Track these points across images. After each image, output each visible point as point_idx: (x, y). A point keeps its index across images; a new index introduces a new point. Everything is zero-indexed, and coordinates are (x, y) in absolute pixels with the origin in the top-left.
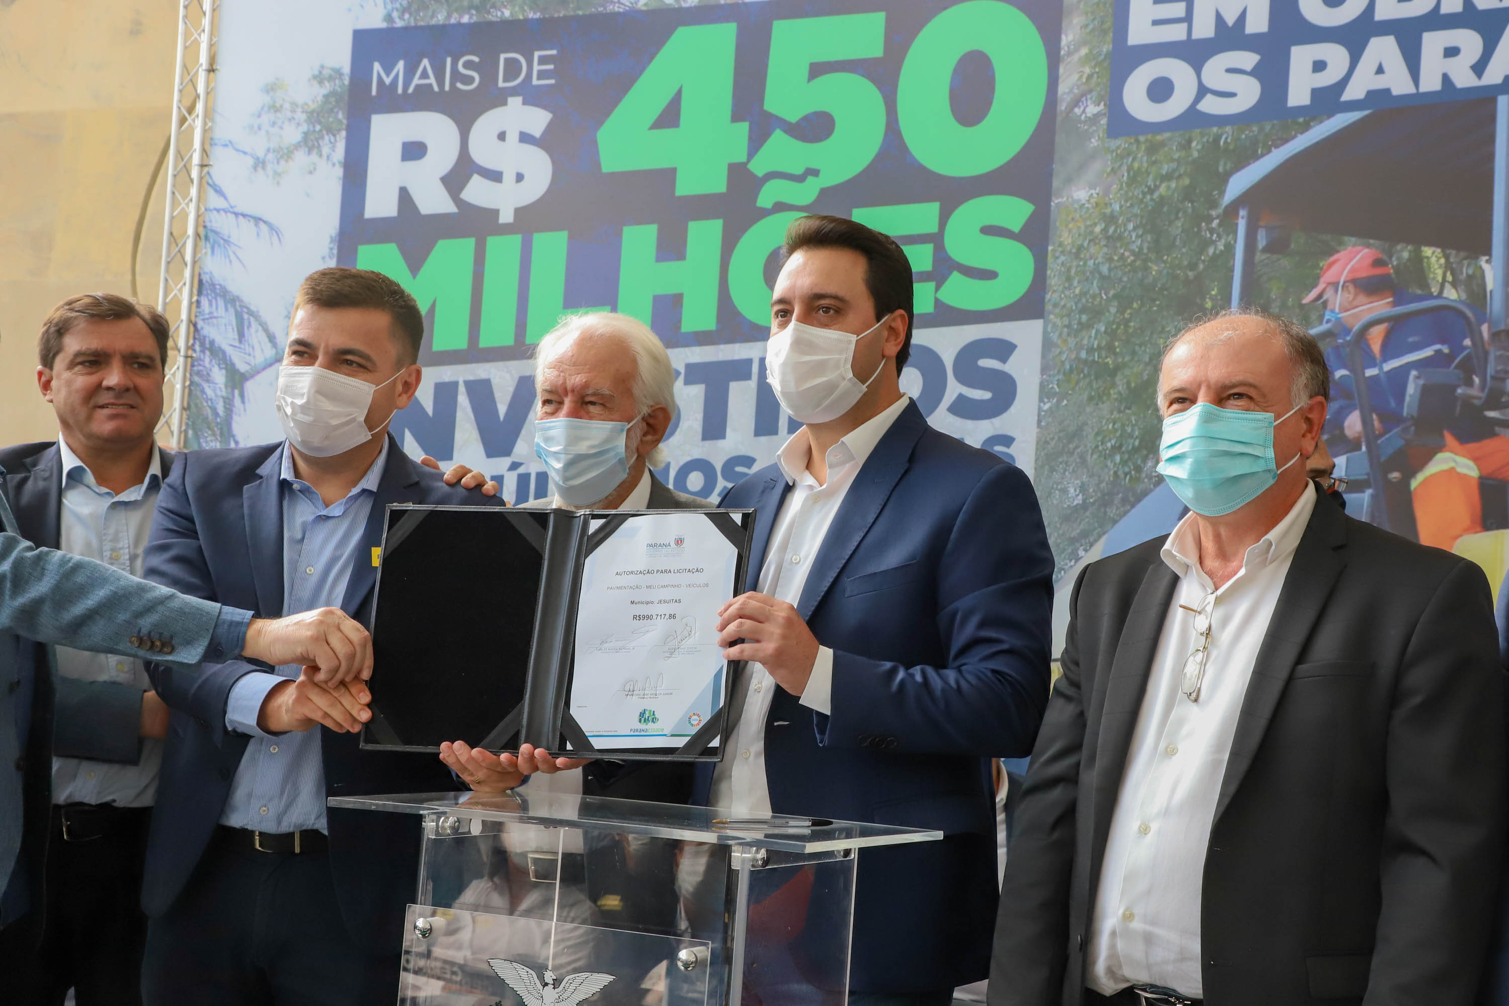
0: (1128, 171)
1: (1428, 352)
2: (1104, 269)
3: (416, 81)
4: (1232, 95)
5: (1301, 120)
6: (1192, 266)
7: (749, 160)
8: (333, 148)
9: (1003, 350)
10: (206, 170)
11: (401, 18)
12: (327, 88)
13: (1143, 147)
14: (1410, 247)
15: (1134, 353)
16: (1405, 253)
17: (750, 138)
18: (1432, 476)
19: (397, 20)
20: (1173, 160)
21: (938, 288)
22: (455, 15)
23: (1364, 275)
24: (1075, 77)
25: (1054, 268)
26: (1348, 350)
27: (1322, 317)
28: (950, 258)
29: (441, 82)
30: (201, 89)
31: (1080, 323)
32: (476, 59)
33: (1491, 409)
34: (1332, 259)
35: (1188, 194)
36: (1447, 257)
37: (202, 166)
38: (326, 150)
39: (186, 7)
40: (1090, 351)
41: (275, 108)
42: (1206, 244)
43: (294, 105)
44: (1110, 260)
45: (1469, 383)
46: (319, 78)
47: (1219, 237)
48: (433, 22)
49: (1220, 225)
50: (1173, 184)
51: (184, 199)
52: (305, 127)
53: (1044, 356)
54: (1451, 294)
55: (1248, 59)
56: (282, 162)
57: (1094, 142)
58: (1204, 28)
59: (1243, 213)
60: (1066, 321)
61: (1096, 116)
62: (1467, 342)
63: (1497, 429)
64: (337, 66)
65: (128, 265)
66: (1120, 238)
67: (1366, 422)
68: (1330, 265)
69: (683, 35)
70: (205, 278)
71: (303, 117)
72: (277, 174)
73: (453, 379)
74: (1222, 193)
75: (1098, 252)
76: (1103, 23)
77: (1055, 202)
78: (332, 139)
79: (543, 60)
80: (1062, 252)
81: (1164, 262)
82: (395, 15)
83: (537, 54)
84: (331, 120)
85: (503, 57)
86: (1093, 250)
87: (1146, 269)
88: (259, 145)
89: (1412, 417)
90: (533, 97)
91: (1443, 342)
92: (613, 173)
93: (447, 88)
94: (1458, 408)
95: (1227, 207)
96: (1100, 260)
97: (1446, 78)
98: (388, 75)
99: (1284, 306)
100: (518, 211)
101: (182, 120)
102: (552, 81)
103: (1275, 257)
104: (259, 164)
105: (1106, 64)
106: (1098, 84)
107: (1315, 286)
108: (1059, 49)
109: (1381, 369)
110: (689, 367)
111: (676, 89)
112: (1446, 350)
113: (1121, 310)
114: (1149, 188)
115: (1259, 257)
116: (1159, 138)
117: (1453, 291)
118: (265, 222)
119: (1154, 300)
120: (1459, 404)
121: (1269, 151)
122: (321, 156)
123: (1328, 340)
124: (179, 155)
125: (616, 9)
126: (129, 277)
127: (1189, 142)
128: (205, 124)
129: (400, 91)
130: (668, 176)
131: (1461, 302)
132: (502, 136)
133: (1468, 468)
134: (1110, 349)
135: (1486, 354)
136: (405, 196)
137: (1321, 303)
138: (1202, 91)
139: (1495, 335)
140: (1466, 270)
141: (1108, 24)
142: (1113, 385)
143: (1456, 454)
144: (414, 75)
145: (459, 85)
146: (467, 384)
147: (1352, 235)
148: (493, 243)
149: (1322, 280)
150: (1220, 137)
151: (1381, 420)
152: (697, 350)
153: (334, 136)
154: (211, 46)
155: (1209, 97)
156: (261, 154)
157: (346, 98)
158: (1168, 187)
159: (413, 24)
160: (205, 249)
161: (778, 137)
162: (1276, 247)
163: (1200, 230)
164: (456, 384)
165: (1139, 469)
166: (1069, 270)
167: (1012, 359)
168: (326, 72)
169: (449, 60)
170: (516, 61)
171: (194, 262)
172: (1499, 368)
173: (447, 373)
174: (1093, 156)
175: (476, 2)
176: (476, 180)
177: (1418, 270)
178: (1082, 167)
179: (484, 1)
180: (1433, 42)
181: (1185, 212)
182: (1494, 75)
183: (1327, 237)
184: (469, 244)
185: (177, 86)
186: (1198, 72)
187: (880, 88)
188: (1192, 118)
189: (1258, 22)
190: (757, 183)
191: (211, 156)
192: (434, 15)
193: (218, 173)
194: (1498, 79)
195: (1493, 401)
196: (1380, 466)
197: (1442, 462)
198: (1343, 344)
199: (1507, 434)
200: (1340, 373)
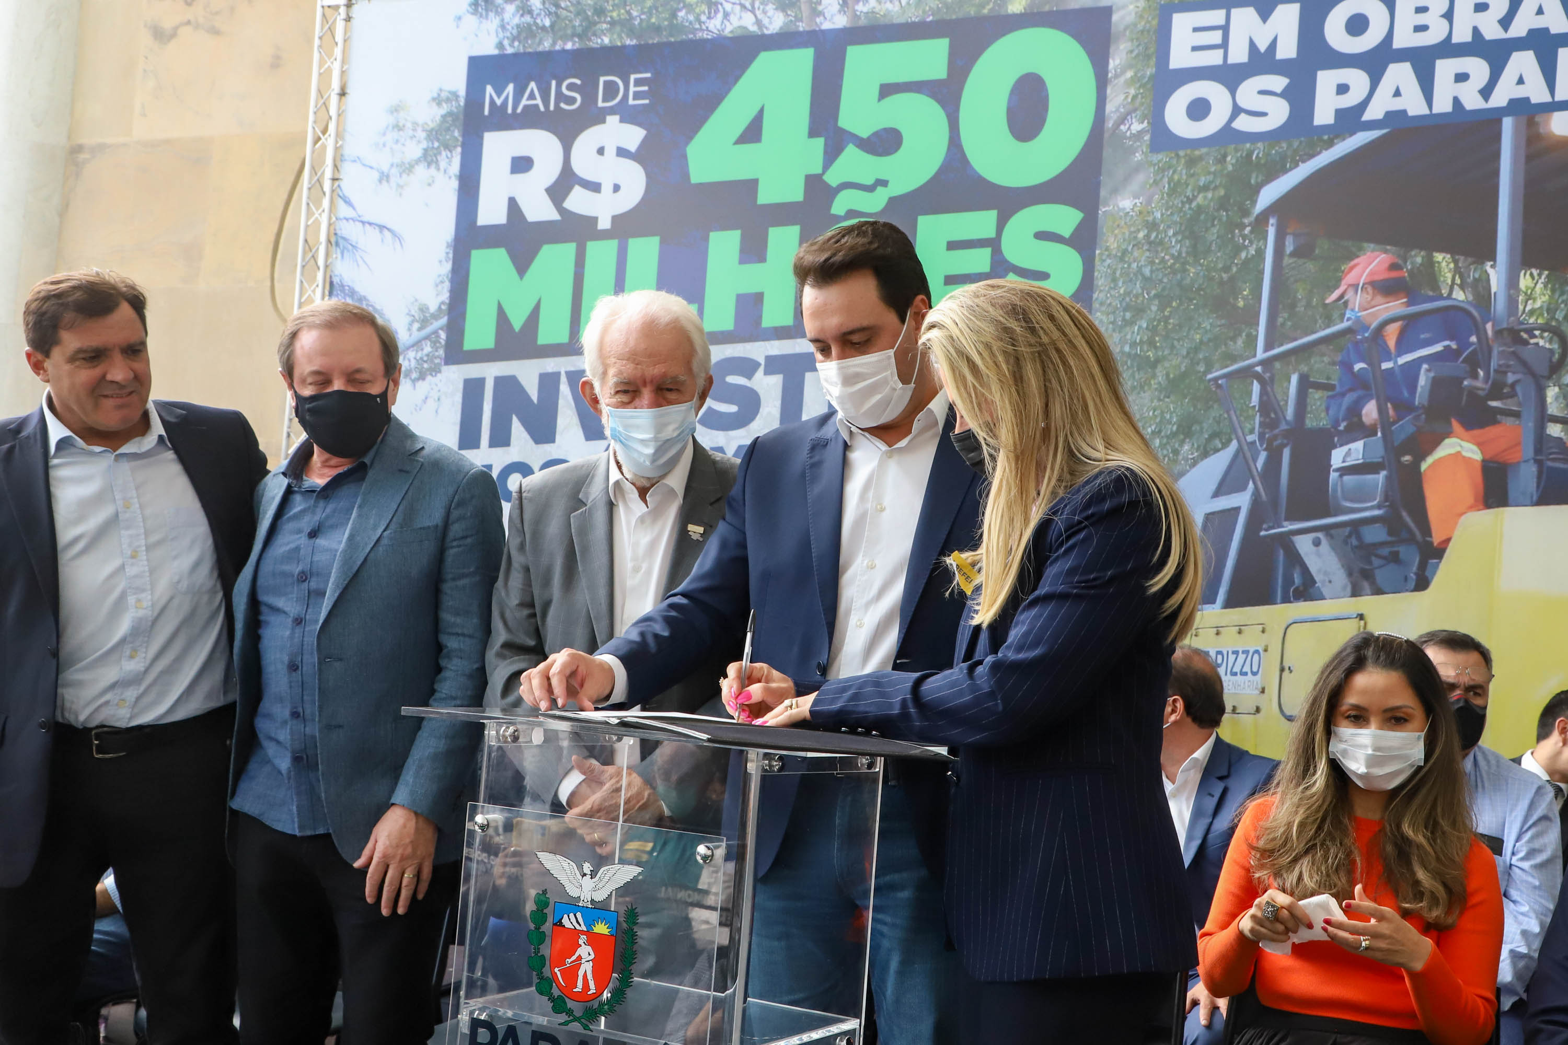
0: (1169, 184)
1: (1438, 348)
2: (1147, 271)
3: (524, 102)
4: (1264, 114)
5: (1326, 137)
6: (1226, 269)
7: (824, 172)
8: (450, 164)
10: (336, 183)
11: (511, 45)
12: (445, 108)
13: (1183, 161)
14: (1423, 253)
15: (1173, 347)
16: (1418, 258)
17: (826, 152)
18: (1441, 459)
19: (508, 47)
20: (1209, 173)
22: (560, 42)
23: (1382, 277)
24: (1122, 97)
25: (1101, 270)
26: (1366, 345)
28: (1007, 261)
29: (546, 103)
30: (333, 111)
31: (1124, 319)
32: (578, 82)
33: (1495, 399)
34: (1352, 263)
35: (1223, 204)
36: (1456, 262)
37: (334, 179)
38: (443, 164)
39: (320, 38)
40: (1133, 344)
41: (398, 128)
42: (1238, 249)
43: (415, 124)
44: (1152, 263)
45: (1475, 376)
46: (438, 100)
47: (1251, 242)
48: (540, 49)
49: (1251, 232)
50: (1210, 195)
51: (317, 210)
52: (424, 144)
54: (1459, 295)
55: (1279, 83)
56: (404, 176)
57: (1138, 156)
58: (1239, 54)
59: (1272, 221)
60: (1111, 318)
61: (1140, 133)
62: (1473, 339)
63: (1499, 417)
64: (453, 89)
65: (268, 272)
66: (1161, 243)
67: (1381, 410)
68: (1352, 268)
69: (765, 61)
70: (336, 280)
71: (424, 135)
72: (400, 186)
73: (555, 370)
74: (1254, 202)
75: (1141, 256)
76: (1147, 49)
77: (1102, 210)
78: (449, 155)
79: (638, 82)
80: (1109, 256)
81: (1201, 265)
82: (506, 42)
84: (448, 137)
86: (1136, 254)
87: (1185, 271)
88: (384, 161)
89: (1423, 406)
90: (629, 116)
91: (1451, 339)
92: (701, 184)
93: (552, 108)
94: (1465, 398)
95: (1258, 216)
96: (1143, 263)
97: (1456, 101)
98: (499, 96)
99: (1308, 305)
100: (615, 219)
101: (316, 140)
102: (646, 101)
103: (1301, 261)
104: (384, 177)
105: (1149, 86)
106: (1142, 104)
107: (1337, 287)
108: (1106, 72)
109: (1396, 362)
110: (769, 359)
111: (758, 109)
112: (1454, 346)
113: (1162, 309)
114: (1188, 198)
115: (1287, 261)
116: (1197, 153)
117: (1461, 292)
118: (388, 229)
119: (1191, 300)
120: (1465, 393)
121: (1297, 166)
122: (438, 169)
123: (1348, 336)
124: (314, 170)
125: (705, 36)
127: (1225, 156)
128: (337, 142)
129: (510, 111)
130: (752, 185)
131: (1468, 302)
132: (601, 151)
133: (1473, 452)
134: (1151, 343)
135: (1490, 349)
136: (514, 207)
137: (1342, 303)
138: (1237, 110)
139: (1498, 333)
140: (1473, 274)
141: (1152, 50)
142: (1154, 376)
143: (1462, 440)
144: (522, 96)
145: (563, 105)
146: (568, 374)
147: (1370, 240)
148: (593, 247)
149: (1343, 282)
150: (1252, 152)
151: (1395, 408)
152: (776, 343)
153: (451, 151)
154: (343, 73)
155: (1243, 116)
156: (386, 171)
157: (461, 117)
158: (1205, 198)
159: (522, 50)
160: (336, 254)
161: (851, 152)
162: (1303, 252)
163: (1233, 237)
164: (558, 374)
165: (1176, 452)
166: (1114, 273)
168: (444, 95)
169: (554, 83)
170: (615, 83)
171: (326, 266)
172: (1501, 362)
173: (550, 365)
174: (1137, 169)
175: (579, 30)
176: (577, 191)
177: (1430, 273)
178: (1127, 179)
179: (586, 30)
180: (1445, 69)
181: (1220, 220)
182: (1499, 99)
183: (1348, 243)
184: (570, 249)
185: (312, 109)
186: (1233, 93)
187: (943, 107)
188: (1227, 134)
189: (1287, 50)
190: (832, 193)
191: (342, 170)
192: (540, 42)
193: (347, 186)
194: (1503, 103)
195: (1497, 391)
196: (1394, 450)
197: (1450, 447)
198: (1361, 341)
199: (1509, 421)
200: (1358, 366)
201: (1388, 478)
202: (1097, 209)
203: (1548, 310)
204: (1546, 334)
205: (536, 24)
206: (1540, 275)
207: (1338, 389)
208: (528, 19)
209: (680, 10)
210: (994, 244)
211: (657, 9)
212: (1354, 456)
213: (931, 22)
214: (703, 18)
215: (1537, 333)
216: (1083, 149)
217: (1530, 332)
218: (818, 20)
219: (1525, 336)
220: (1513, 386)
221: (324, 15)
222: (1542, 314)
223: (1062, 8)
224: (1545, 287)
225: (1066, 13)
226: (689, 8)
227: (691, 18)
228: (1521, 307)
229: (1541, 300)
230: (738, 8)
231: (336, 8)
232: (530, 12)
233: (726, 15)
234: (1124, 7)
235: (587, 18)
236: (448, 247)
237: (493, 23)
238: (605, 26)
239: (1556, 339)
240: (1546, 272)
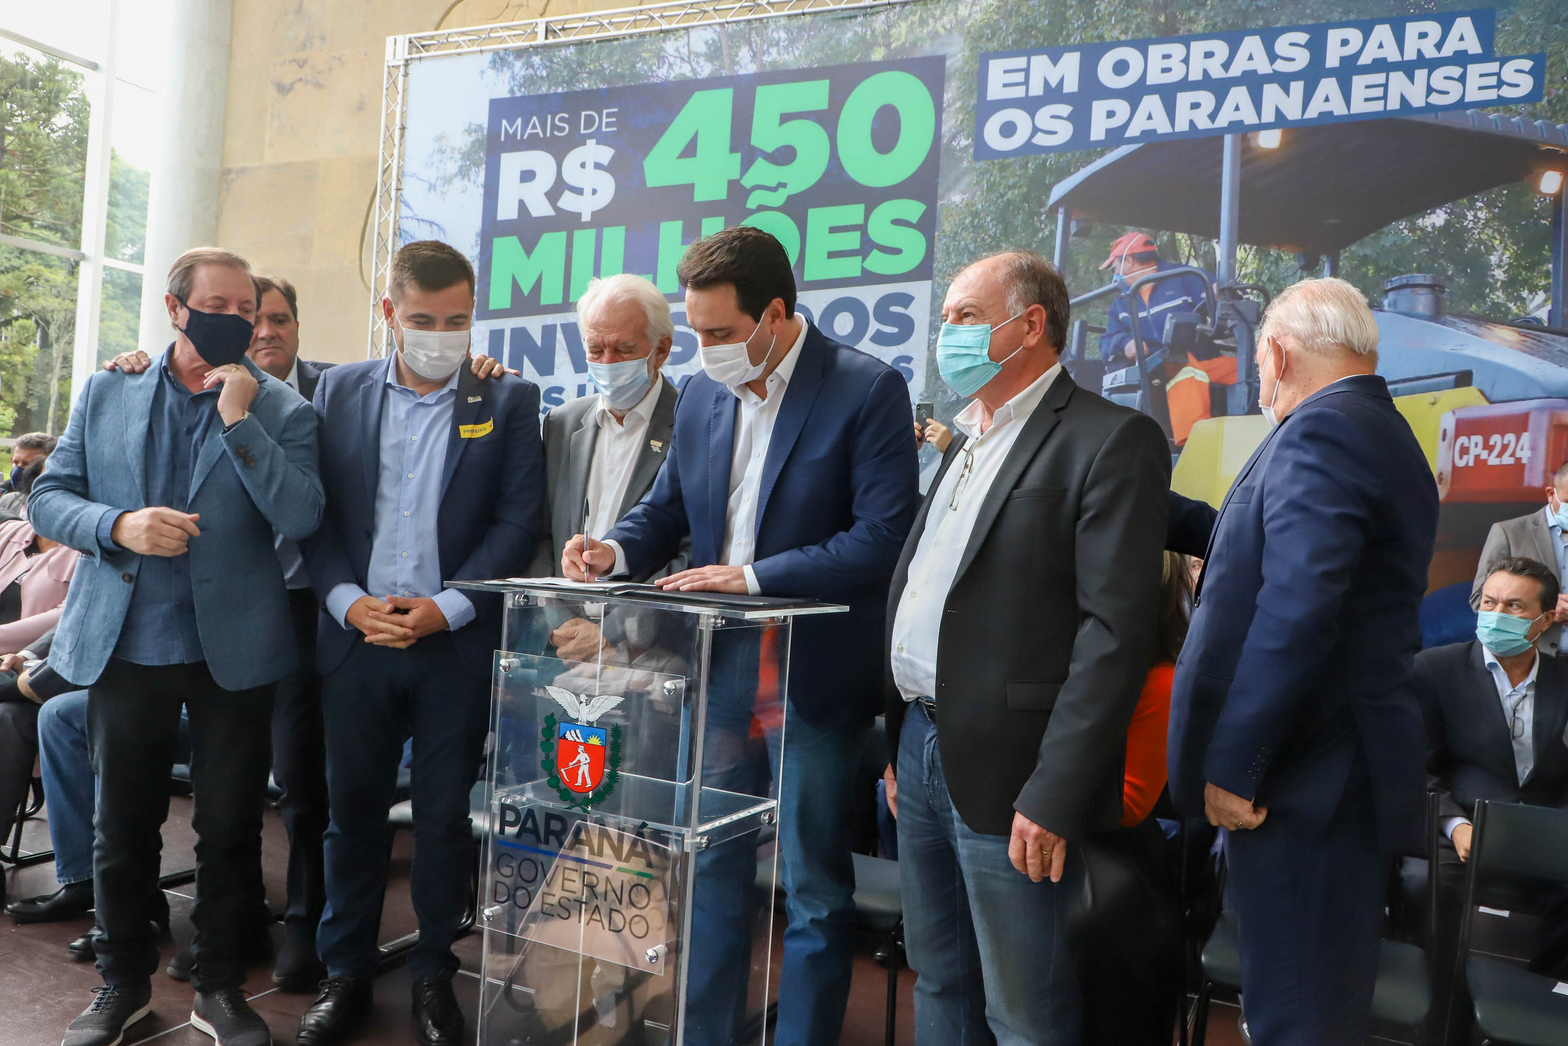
0: (987, 184)
1: (1178, 302)
3: (529, 131)
4: (1055, 133)
5: (1099, 149)
7: (741, 178)
8: (477, 176)
9: (906, 300)
10: (399, 192)
11: (519, 90)
12: (474, 137)
13: (997, 167)
14: (1168, 233)
16: (1165, 237)
17: (742, 163)
18: (1180, 382)
19: (517, 92)
20: (1016, 176)
21: (863, 261)
23: (1138, 251)
24: (953, 121)
25: (939, 247)
26: (1128, 300)
27: (1111, 279)
28: (871, 241)
29: (544, 132)
30: (396, 141)
32: (566, 116)
33: (1218, 338)
34: (1118, 241)
35: (1026, 198)
36: (1191, 240)
37: (398, 190)
38: (473, 177)
39: (387, 89)
41: (442, 151)
42: (1038, 230)
43: (453, 149)
44: (975, 241)
45: (1205, 322)
46: (469, 131)
47: (1046, 226)
48: (540, 92)
49: (1046, 218)
50: (1016, 192)
51: (387, 213)
52: (460, 163)
53: (932, 305)
54: (1194, 264)
55: (1065, 110)
56: (446, 186)
57: (965, 164)
58: (1036, 89)
59: (1061, 210)
61: (967, 147)
62: (1204, 295)
63: (1221, 352)
64: (479, 123)
65: (358, 256)
66: (982, 227)
67: (1139, 347)
68: (1117, 245)
69: (699, 99)
71: (458, 156)
72: (443, 193)
73: (553, 323)
74: (1048, 197)
75: (968, 236)
76: (971, 85)
77: (940, 203)
78: (477, 170)
79: (608, 116)
80: (944, 236)
82: (516, 89)
83: (605, 111)
84: (476, 158)
85: (583, 113)
86: (964, 234)
88: (432, 175)
89: (1168, 344)
90: (603, 139)
91: (1188, 295)
92: (654, 188)
93: (548, 135)
94: (1198, 338)
95: (1051, 206)
96: (968, 241)
97: (1192, 123)
98: (511, 127)
99: (1087, 271)
100: (593, 213)
101: (385, 161)
102: (615, 129)
103: (1081, 239)
104: (432, 187)
105: (973, 113)
106: (968, 126)
107: (1107, 258)
108: (942, 103)
109: (1149, 312)
111: (693, 133)
112: (1190, 300)
114: (1001, 194)
115: (1071, 239)
116: (1007, 161)
117: (1195, 262)
118: (436, 225)
120: (1198, 335)
121: (1078, 170)
122: (470, 181)
124: (383, 183)
125: (656, 81)
126: (358, 263)
127: (1027, 163)
128: (399, 163)
129: (519, 137)
130: (689, 189)
131: (1200, 269)
132: (583, 165)
133: (1202, 377)
135: (1215, 303)
136: (522, 206)
137: (1111, 269)
138: (1035, 130)
139: (1221, 291)
140: (1204, 248)
141: (975, 86)
143: (1195, 368)
144: (528, 127)
145: (556, 133)
146: (562, 325)
147: (1131, 224)
148: (578, 234)
149: (1112, 254)
150: (1047, 160)
151: (1148, 345)
153: (478, 168)
154: (402, 113)
155: (1040, 134)
156: (433, 181)
157: (485, 143)
158: (1013, 194)
159: (527, 94)
161: (760, 163)
162: (1083, 233)
163: (1033, 222)
164: (555, 326)
166: (948, 248)
167: (912, 306)
168: (473, 127)
169: (549, 117)
170: (592, 116)
173: (549, 319)
174: (965, 173)
175: (567, 78)
176: (567, 194)
177: (1173, 246)
178: (957, 180)
179: (572, 78)
180: (1184, 99)
181: (1024, 210)
182: (1222, 121)
183: (1115, 226)
184: (563, 235)
185: (382, 139)
186: (1033, 117)
187: (826, 129)
188: (1029, 148)
189: (1071, 86)
190: (747, 193)
191: (403, 184)
192: (540, 88)
193: (407, 194)
194: (1225, 124)
195: (1219, 333)
196: (1147, 375)
197: (1186, 373)
198: (1124, 297)
199: (1229, 355)
200: (1122, 315)
201: (1143, 396)
202: (936, 202)
203: (1256, 274)
204: (1255, 292)
205: (536, 74)
206: (1251, 249)
207: (1108, 332)
208: (531, 71)
209: (638, 63)
210: (862, 228)
211: (621, 62)
212: (1119, 380)
213: (816, 68)
214: (654, 68)
215: (1249, 291)
216: (924, 161)
217: (1243, 290)
218: (736, 68)
219: (1240, 293)
220: (1231, 329)
221: (389, 73)
222: (1252, 278)
223: (910, 57)
224: (1255, 257)
225: (913, 60)
226: (644, 61)
227: (646, 68)
228: (1237, 272)
229: (1251, 267)
230: (679, 60)
231: (398, 67)
232: (532, 66)
233: (671, 65)
234: (954, 55)
235: (572, 70)
236: (477, 235)
237: (506, 75)
238: (585, 75)
239: (1261, 295)
240: (1255, 247)
